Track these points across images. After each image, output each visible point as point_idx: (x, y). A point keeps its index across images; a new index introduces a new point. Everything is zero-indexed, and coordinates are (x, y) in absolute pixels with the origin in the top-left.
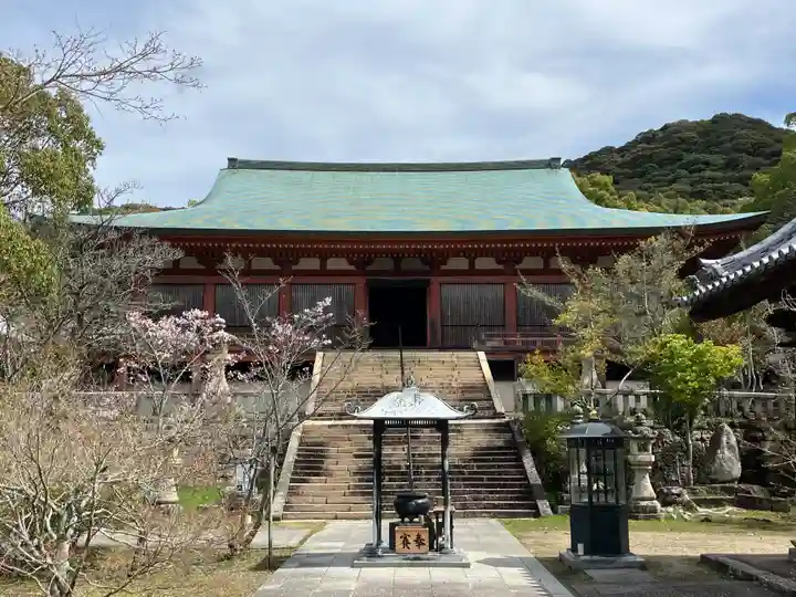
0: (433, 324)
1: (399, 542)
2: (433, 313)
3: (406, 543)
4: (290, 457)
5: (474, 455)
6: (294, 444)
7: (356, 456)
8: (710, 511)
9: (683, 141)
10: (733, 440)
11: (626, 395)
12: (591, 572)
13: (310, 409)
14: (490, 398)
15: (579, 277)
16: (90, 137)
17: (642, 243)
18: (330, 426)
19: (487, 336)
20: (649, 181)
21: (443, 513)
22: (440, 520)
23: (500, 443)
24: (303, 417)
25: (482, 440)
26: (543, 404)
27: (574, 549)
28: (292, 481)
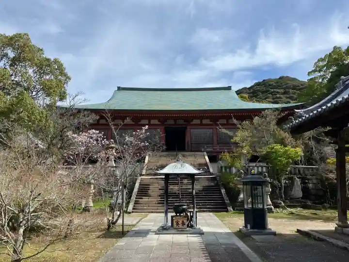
0: (188, 143)
1: (175, 223)
2: (187, 139)
3: (178, 224)
4: (136, 190)
5: (203, 189)
6: (137, 185)
7: (160, 189)
8: (292, 210)
9: (270, 85)
10: (299, 183)
11: (258, 167)
12: (254, 237)
13: (144, 172)
14: (208, 168)
15: (240, 124)
16: (65, 75)
17: (263, 112)
18: (151, 178)
19: (207, 147)
20: (259, 98)
21: (193, 212)
22: (192, 215)
23: (212, 184)
24: (141, 175)
25: (206, 183)
26: (228, 170)
27: (246, 226)
28: (136, 198)
